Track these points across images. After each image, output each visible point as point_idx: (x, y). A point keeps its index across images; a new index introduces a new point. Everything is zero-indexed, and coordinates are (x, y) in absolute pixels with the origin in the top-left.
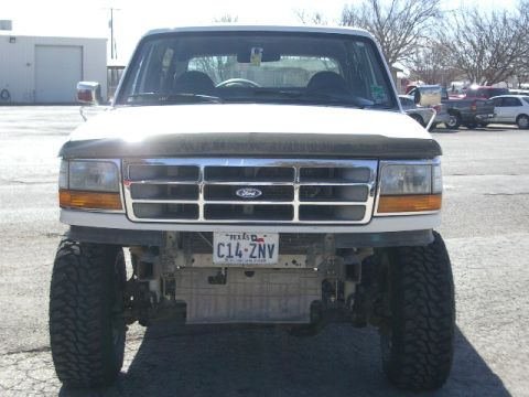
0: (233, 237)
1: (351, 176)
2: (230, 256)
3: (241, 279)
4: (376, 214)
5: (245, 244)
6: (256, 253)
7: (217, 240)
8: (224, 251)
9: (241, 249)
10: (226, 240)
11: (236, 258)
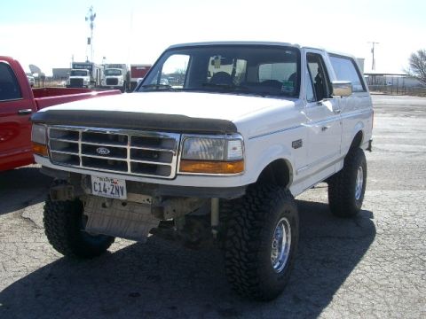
0: (101, 179)
1: (164, 144)
2: (100, 191)
3: (120, 207)
4: (178, 172)
5: (108, 184)
6: (114, 192)
7: (94, 180)
8: (97, 187)
9: (106, 187)
10: (98, 181)
11: (103, 193)
